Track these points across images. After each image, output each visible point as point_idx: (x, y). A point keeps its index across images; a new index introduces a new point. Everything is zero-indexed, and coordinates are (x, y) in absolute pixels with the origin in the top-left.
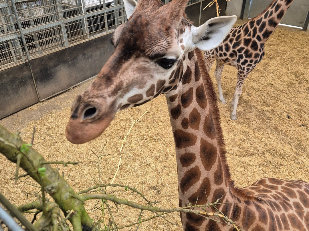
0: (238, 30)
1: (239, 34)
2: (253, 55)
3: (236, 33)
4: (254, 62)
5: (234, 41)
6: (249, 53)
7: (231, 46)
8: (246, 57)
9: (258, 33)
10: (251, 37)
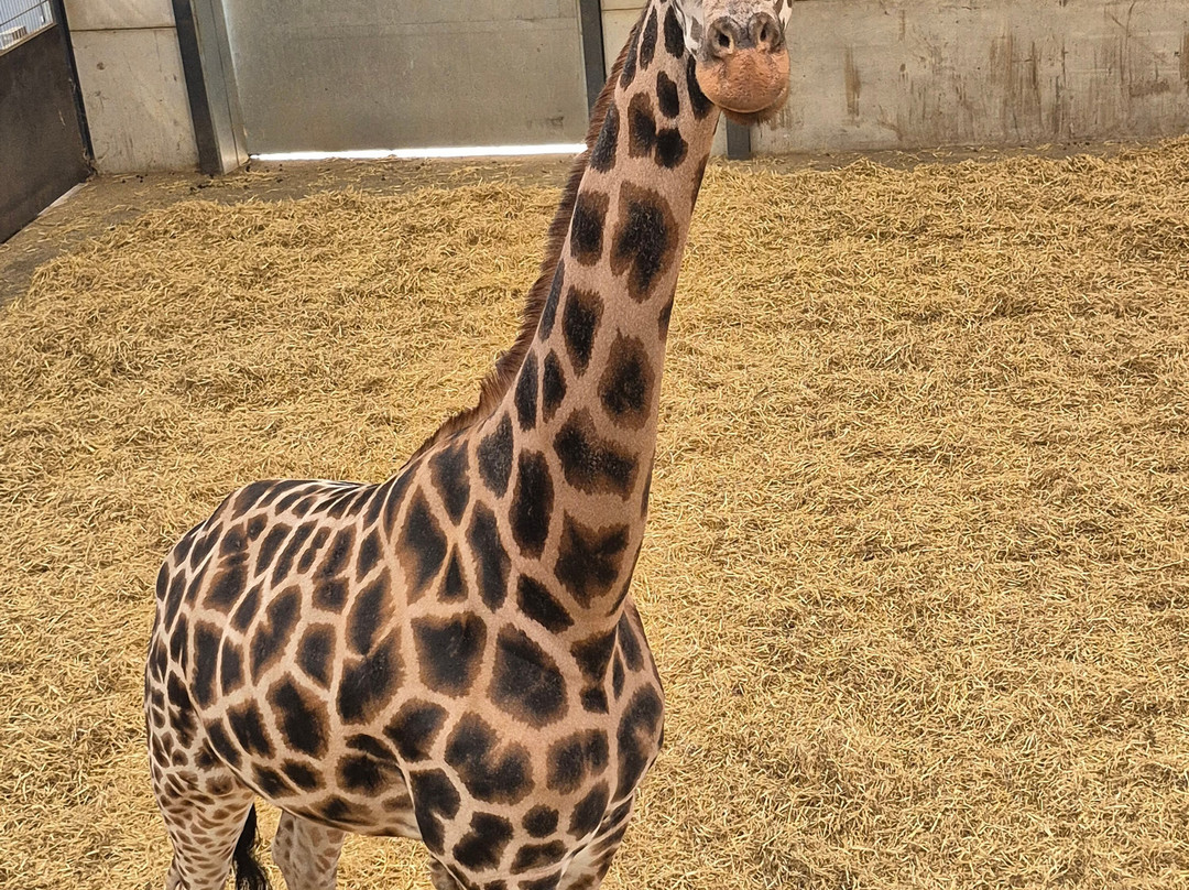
0: (360, 537)
1: (373, 575)
2: (539, 768)
3: (350, 570)
4: (564, 823)
5: (343, 656)
6: (495, 756)
7: (328, 697)
8: (480, 790)
9: (519, 564)
10: (473, 601)
